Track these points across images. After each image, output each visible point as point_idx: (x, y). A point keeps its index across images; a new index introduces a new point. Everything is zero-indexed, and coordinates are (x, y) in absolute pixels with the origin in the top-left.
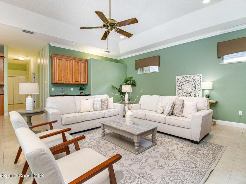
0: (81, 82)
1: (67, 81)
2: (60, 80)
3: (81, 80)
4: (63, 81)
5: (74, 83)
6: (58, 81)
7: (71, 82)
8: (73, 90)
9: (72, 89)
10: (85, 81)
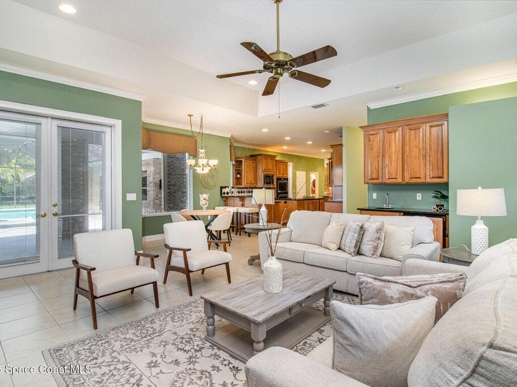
0: (428, 177)
1: (388, 179)
2: (374, 176)
3: (428, 174)
4: (380, 179)
5: (406, 181)
6: (371, 179)
7: (400, 180)
8: (420, 199)
9: (419, 196)
10: (441, 176)
